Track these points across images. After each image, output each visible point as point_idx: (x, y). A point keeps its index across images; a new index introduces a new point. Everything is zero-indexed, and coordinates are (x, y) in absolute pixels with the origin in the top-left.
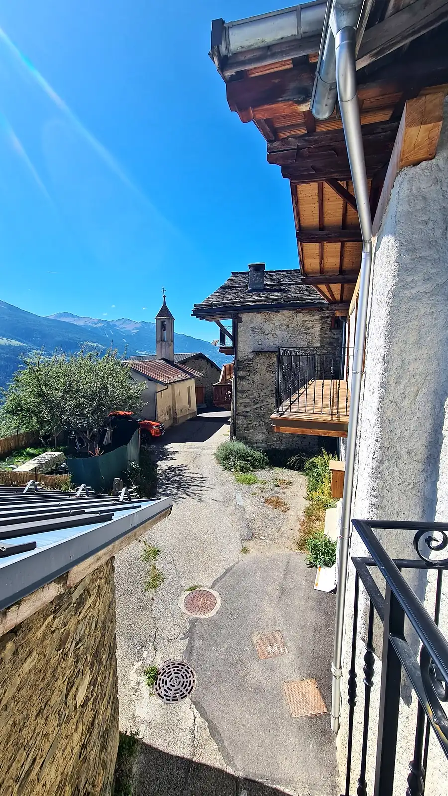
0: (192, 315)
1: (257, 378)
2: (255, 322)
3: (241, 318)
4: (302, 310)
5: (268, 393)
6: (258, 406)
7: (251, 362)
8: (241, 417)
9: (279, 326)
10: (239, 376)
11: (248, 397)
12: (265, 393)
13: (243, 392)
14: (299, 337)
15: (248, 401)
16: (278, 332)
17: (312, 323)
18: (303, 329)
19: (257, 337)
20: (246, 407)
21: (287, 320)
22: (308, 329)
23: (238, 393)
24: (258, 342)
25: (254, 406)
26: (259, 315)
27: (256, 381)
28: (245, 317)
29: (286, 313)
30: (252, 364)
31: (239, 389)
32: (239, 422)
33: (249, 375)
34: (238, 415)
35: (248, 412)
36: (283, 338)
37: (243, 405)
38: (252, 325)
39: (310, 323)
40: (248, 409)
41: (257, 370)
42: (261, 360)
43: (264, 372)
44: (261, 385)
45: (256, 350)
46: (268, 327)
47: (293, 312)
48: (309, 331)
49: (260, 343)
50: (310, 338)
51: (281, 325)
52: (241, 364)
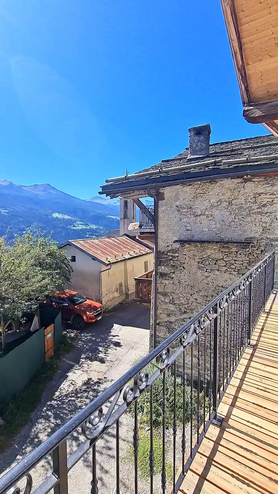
0: (100, 193)
1: (184, 276)
2: (181, 199)
3: (163, 194)
4: (254, 176)
5: (200, 300)
6: (185, 316)
7: (177, 255)
8: (162, 328)
9: (217, 202)
10: (161, 273)
11: (172, 302)
12: (196, 299)
13: (165, 295)
14: (249, 219)
15: (172, 308)
16: (216, 212)
17: (271, 196)
18: (255, 207)
19: (185, 220)
20: (169, 315)
21: (229, 194)
22: (264, 206)
23: (159, 296)
24: (186, 226)
25: (181, 315)
26: (188, 189)
27: (183, 281)
28: (168, 192)
29: (228, 183)
30: (178, 257)
31: (160, 290)
32: (160, 334)
33: (174, 273)
34: (158, 324)
35: (171, 322)
36: (223, 221)
37: (166, 312)
38: (178, 203)
39: (268, 196)
40: (172, 319)
41: (184, 265)
42: (189, 251)
43: (194, 269)
44: (189, 287)
45: (183, 238)
46: (200, 206)
47: (239, 180)
48: (265, 209)
49: (189, 228)
50: (267, 220)
51: (220, 201)
52: (164, 256)
